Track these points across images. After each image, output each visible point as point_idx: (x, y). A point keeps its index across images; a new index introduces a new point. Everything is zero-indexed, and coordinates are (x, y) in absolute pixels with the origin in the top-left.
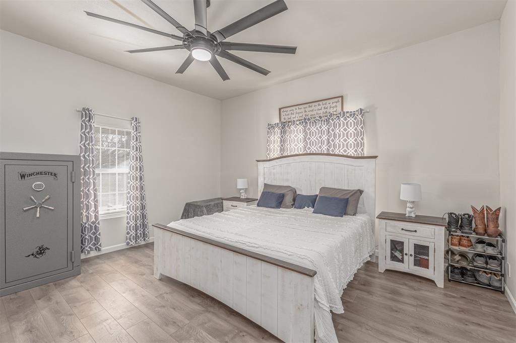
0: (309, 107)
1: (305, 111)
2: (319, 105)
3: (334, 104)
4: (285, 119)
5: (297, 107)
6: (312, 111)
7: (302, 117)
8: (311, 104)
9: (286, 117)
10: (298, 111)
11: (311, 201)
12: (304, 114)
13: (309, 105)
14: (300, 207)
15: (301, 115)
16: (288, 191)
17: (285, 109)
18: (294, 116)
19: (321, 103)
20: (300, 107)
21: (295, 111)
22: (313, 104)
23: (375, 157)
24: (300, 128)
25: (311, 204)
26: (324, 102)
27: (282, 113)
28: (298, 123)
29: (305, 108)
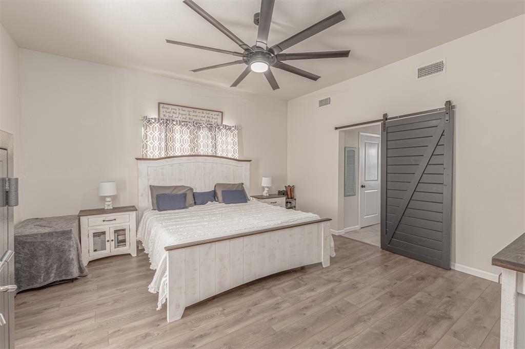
0: (194, 112)
1: (189, 115)
2: (203, 113)
3: (216, 117)
4: (164, 116)
5: (181, 108)
6: (196, 116)
7: (186, 119)
8: (195, 110)
9: (167, 115)
10: (181, 112)
11: (212, 196)
12: (188, 117)
13: (193, 109)
14: (204, 203)
15: (184, 117)
16: (187, 191)
17: (165, 106)
18: (177, 116)
19: (205, 112)
20: (184, 109)
21: (178, 111)
22: (198, 111)
23: (250, 161)
24: (177, 128)
25: (213, 199)
26: (208, 112)
27: (161, 108)
28: (183, 124)
29: (189, 111)
